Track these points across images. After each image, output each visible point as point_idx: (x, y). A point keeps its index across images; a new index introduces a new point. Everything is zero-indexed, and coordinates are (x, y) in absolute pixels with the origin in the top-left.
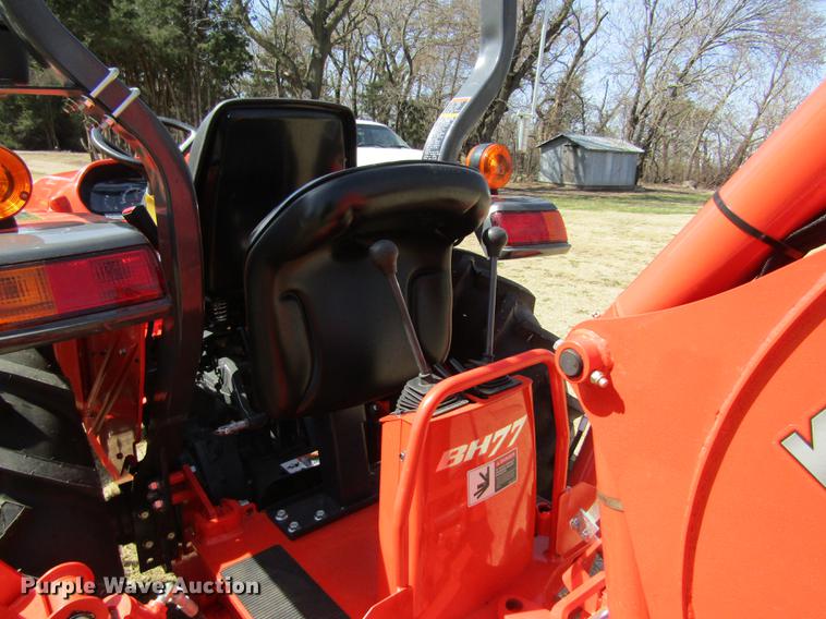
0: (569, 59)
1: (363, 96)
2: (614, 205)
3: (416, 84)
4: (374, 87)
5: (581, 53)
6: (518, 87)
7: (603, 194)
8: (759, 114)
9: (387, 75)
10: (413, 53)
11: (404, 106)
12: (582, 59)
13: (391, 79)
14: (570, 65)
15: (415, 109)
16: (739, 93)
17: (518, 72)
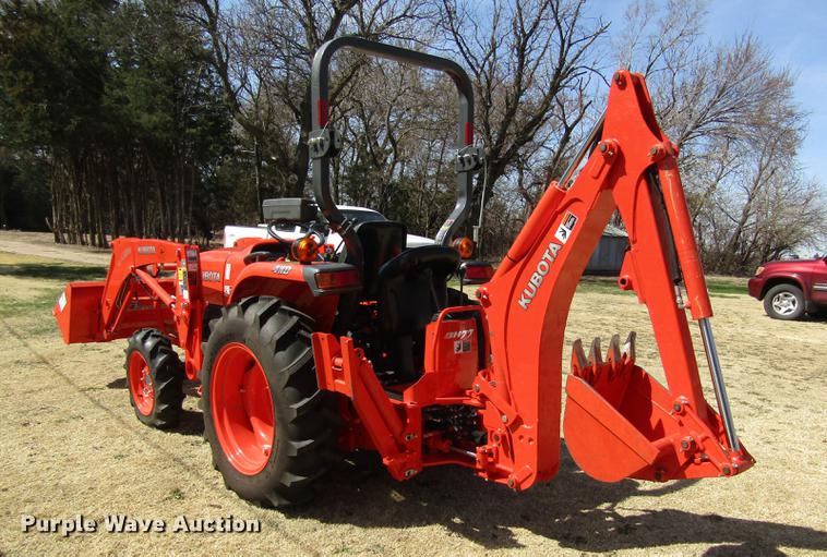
0: (554, 144)
1: (344, 177)
2: (600, 287)
3: (399, 165)
4: (356, 169)
5: (566, 139)
6: (503, 173)
7: (592, 278)
8: (750, 200)
9: (370, 157)
10: (397, 135)
11: (388, 189)
12: (569, 145)
13: (374, 161)
14: (556, 150)
15: (401, 192)
16: (729, 179)
17: (503, 159)
